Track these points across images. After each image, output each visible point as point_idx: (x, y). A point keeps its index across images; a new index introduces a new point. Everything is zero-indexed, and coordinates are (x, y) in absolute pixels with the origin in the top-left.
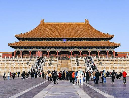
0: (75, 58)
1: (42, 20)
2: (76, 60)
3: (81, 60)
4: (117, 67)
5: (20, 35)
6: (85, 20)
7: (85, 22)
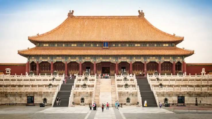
0: (122, 77)
1: (70, 11)
2: (123, 79)
3: (131, 80)
4: (185, 91)
5: (36, 37)
6: (139, 11)
7: (139, 16)
